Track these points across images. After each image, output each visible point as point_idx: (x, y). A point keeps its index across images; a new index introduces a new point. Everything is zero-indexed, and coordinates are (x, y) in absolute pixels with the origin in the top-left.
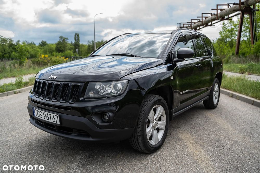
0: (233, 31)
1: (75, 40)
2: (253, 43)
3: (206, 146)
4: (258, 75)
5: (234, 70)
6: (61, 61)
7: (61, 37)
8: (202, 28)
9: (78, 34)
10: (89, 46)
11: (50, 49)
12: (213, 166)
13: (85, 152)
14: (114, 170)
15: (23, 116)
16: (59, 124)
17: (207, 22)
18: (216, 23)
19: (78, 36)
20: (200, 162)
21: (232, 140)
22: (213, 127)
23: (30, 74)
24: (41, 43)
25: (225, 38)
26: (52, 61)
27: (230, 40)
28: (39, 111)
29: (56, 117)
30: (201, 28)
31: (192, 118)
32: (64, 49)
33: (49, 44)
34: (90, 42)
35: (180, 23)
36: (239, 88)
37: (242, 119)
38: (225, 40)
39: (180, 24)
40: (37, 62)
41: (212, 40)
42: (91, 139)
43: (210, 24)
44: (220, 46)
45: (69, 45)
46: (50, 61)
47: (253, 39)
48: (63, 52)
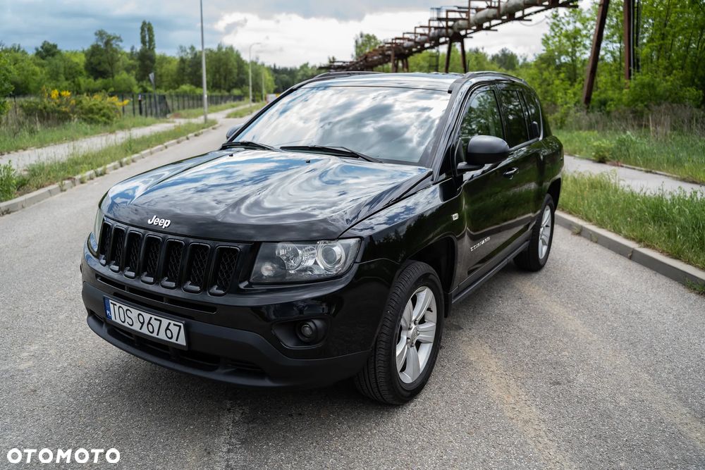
0: (579, 36)
1: (143, 42)
2: (630, 75)
3: (530, 382)
4: (641, 170)
5: (581, 150)
6: (108, 108)
7: (100, 34)
8: (496, 25)
9: (149, 24)
10: (182, 60)
11: (70, 68)
12: (550, 435)
13: (239, 402)
14: (323, 452)
15: (42, 293)
16: (185, 344)
17: (510, 8)
18: (536, 12)
19: (150, 30)
20: (520, 424)
21: (587, 364)
22: (541, 326)
23: (24, 150)
24: (40, 49)
25: (556, 53)
26: (82, 108)
27: (570, 59)
28: (125, 308)
29: (175, 330)
30: (494, 26)
31: (487, 300)
32: (109, 69)
33: (65, 52)
34: (185, 51)
35: (438, 7)
36: (597, 212)
37: (608, 301)
38: (557, 60)
39: (439, 10)
40: (41, 110)
41: (521, 57)
42: (267, 383)
43: (518, 14)
44: (544, 77)
45: (125, 57)
46: (76, 110)
47: (630, 65)
48: (108, 77)
